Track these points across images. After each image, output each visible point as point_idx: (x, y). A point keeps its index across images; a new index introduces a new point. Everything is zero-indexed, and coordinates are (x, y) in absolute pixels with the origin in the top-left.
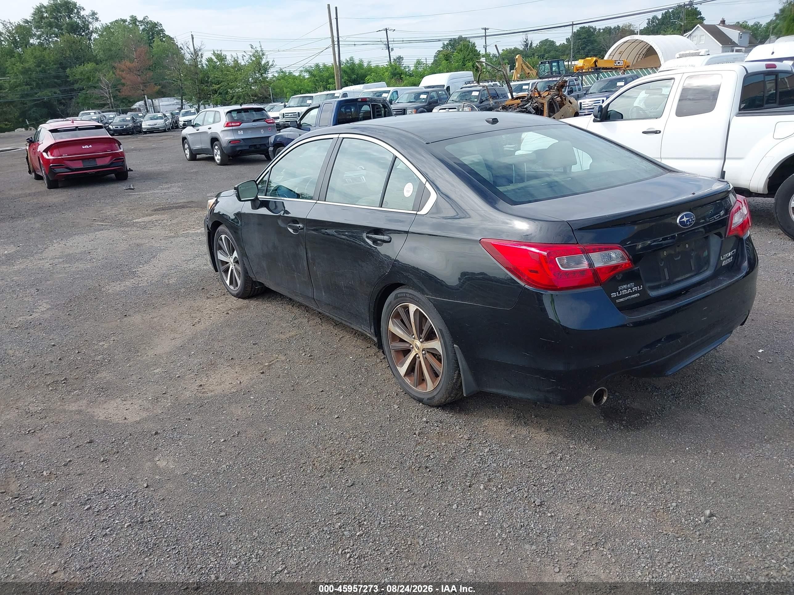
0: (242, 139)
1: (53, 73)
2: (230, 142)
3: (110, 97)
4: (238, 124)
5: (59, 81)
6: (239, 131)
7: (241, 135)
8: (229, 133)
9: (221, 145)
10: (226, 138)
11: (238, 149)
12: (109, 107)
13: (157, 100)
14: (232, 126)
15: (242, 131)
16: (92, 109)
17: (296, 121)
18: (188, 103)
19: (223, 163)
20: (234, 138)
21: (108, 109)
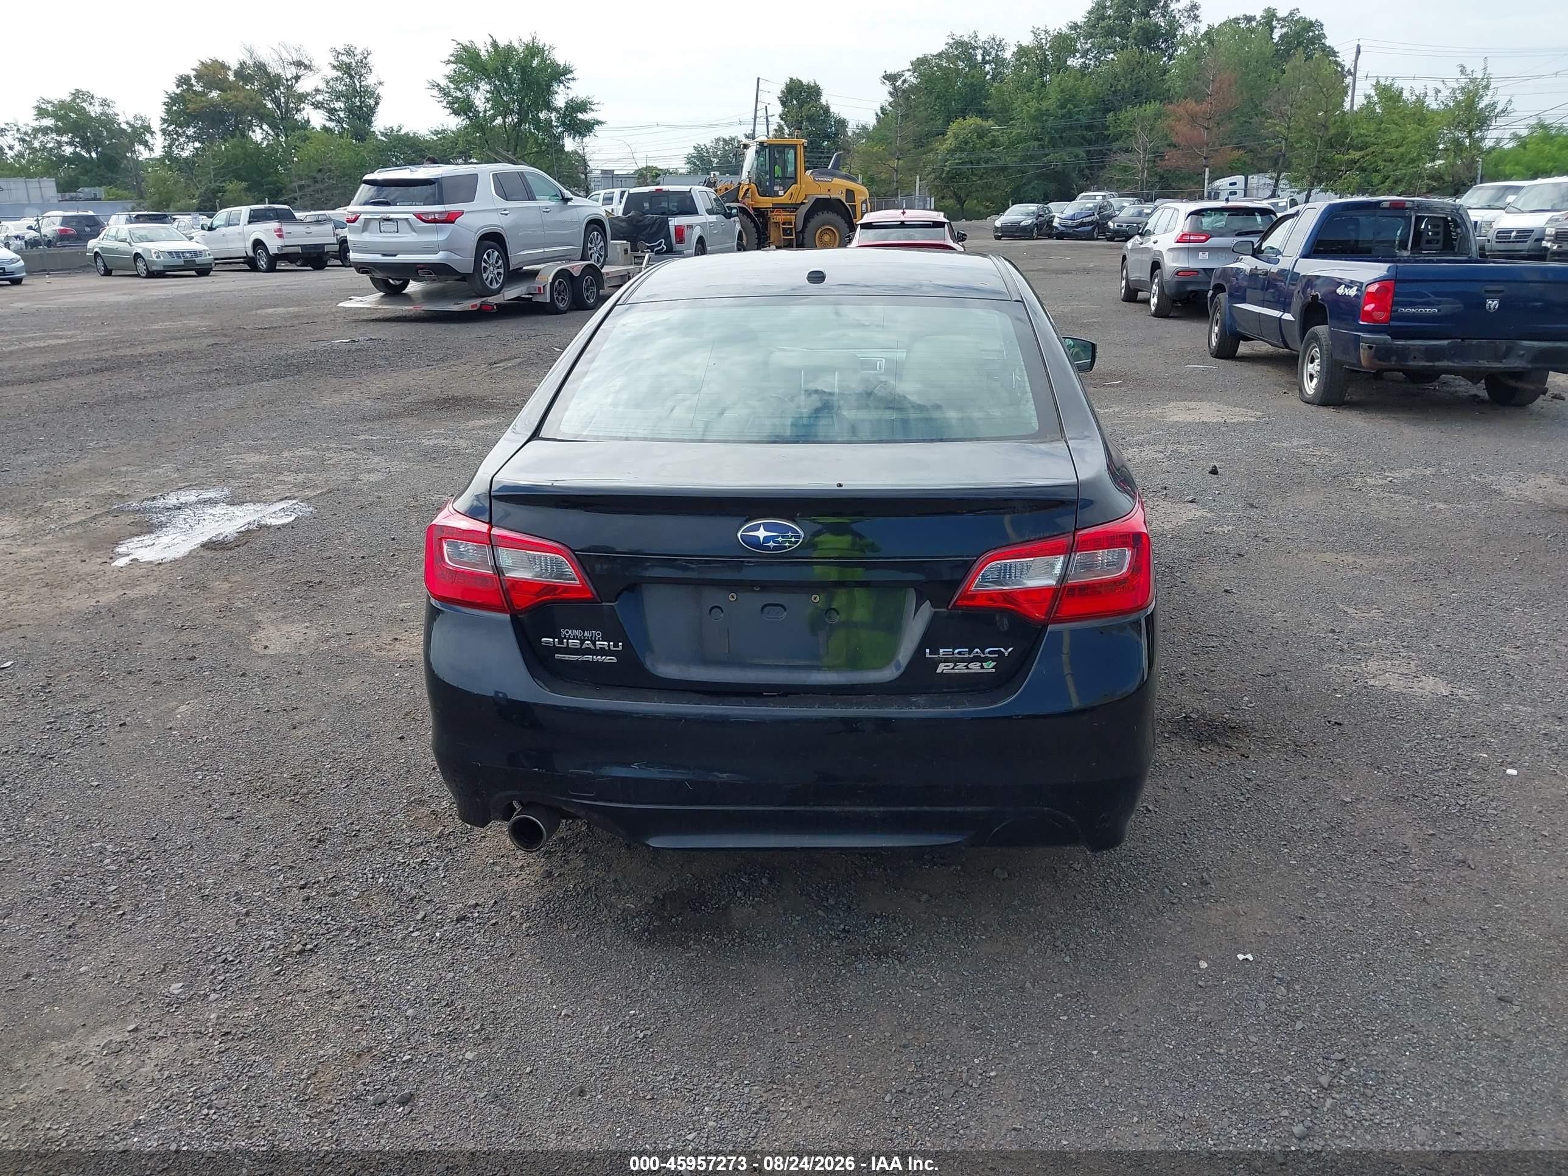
0: (1204, 269)
1: (1084, 121)
2: (1177, 274)
3: (1143, 168)
4: (1203, 238)
5: (1089, 134)
6: (1201, 253)
7: (1203, 261)
8: (1183, 255)
9: (1162, 276)
10: (1171, 263)
11: (1190, 288)
12: (1136, 188)
13: (1256, 177)
14: (1189, 241)
15: (1207, 253)
16: (1099, 190)
17: (1252, 242)
18: (1291, 187)
19: (1162, 313)
20: (1187, 266)
21: (1133, 191)
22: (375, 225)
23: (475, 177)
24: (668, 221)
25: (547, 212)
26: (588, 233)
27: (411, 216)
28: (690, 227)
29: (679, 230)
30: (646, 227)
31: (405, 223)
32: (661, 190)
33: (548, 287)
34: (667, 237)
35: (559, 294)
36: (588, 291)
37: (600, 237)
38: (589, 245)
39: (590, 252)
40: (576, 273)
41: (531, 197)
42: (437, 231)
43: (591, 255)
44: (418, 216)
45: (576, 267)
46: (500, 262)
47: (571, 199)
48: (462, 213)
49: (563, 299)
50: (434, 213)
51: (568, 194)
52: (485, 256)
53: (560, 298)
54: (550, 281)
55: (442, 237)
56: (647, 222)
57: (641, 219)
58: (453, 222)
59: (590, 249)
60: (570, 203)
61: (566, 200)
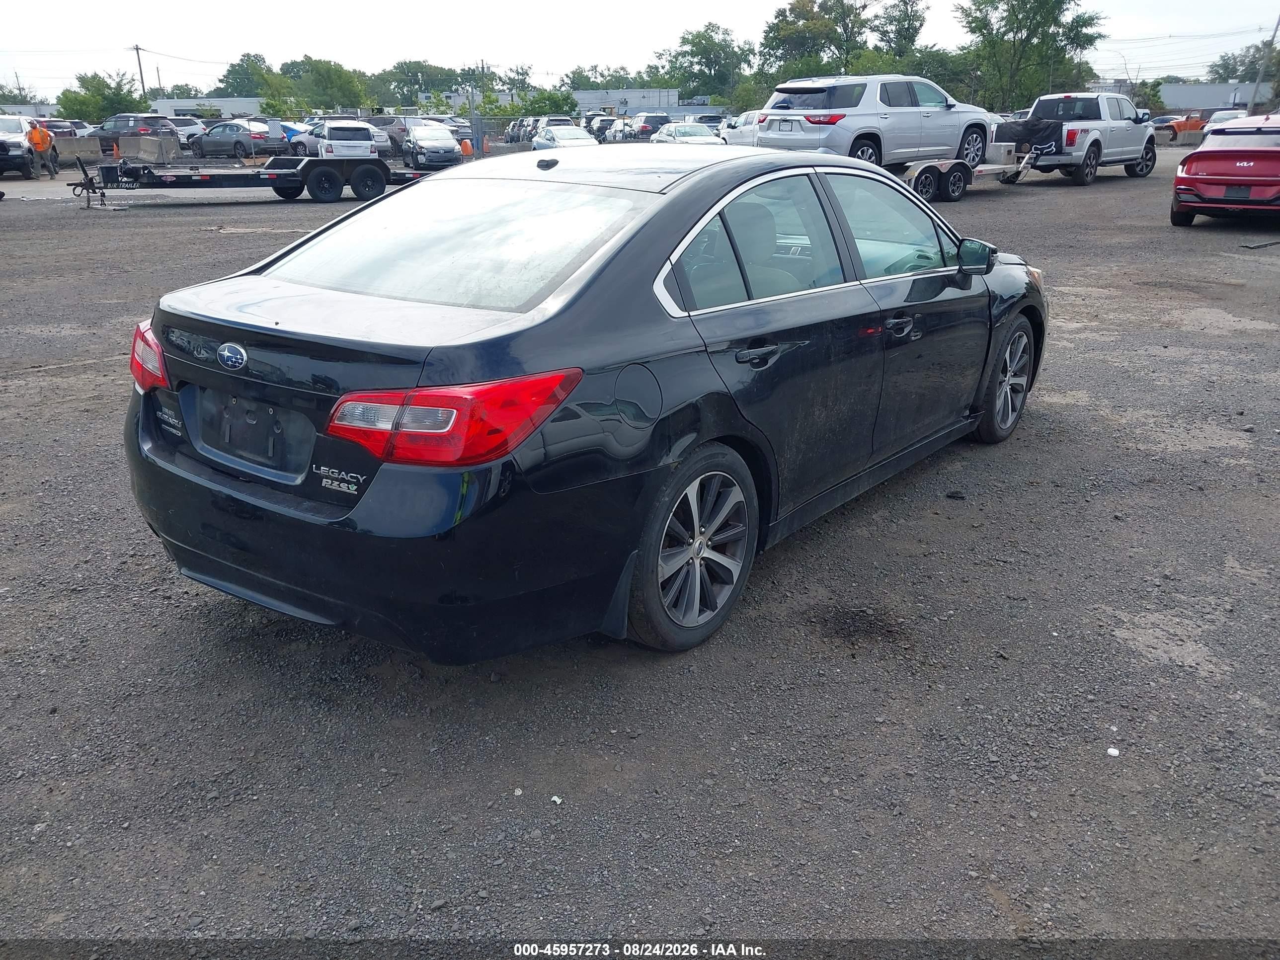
22: (776, 124)
23: (864, 86)
24: (1062, 125)
25: (928, 117)
26: (967, 135)
27: (802, 118)
28: (1086, 131)
29: (1072, 134)
30: (1040, 130)
31: (797, 123)
32: (1069, 97)
33: (913, 180)
34: (1059, 140)
35: (924, 187)
36: (954, 185)
37: (979, 139)
38: (966, 146)
39: (966, 152)
40: (944, 170)
41: (915, 103)
42: (820, 130)
43: (967, 155)
44: (807, 118)
45: (945, 165)
46: (873, 158)
47: (954, 105)
48: (844, 116)
49: (927, 191)
50: (820, 116)
51: (951, 100)
52: (859, 153)
53: (924, 190)
54: (916, 175)
55: (823, 136)
56: (1041, 126)
57: (1036, 123)
58: (834, 124)
59: (967, 149)
60: (953, 110)
61: (950, 107)
